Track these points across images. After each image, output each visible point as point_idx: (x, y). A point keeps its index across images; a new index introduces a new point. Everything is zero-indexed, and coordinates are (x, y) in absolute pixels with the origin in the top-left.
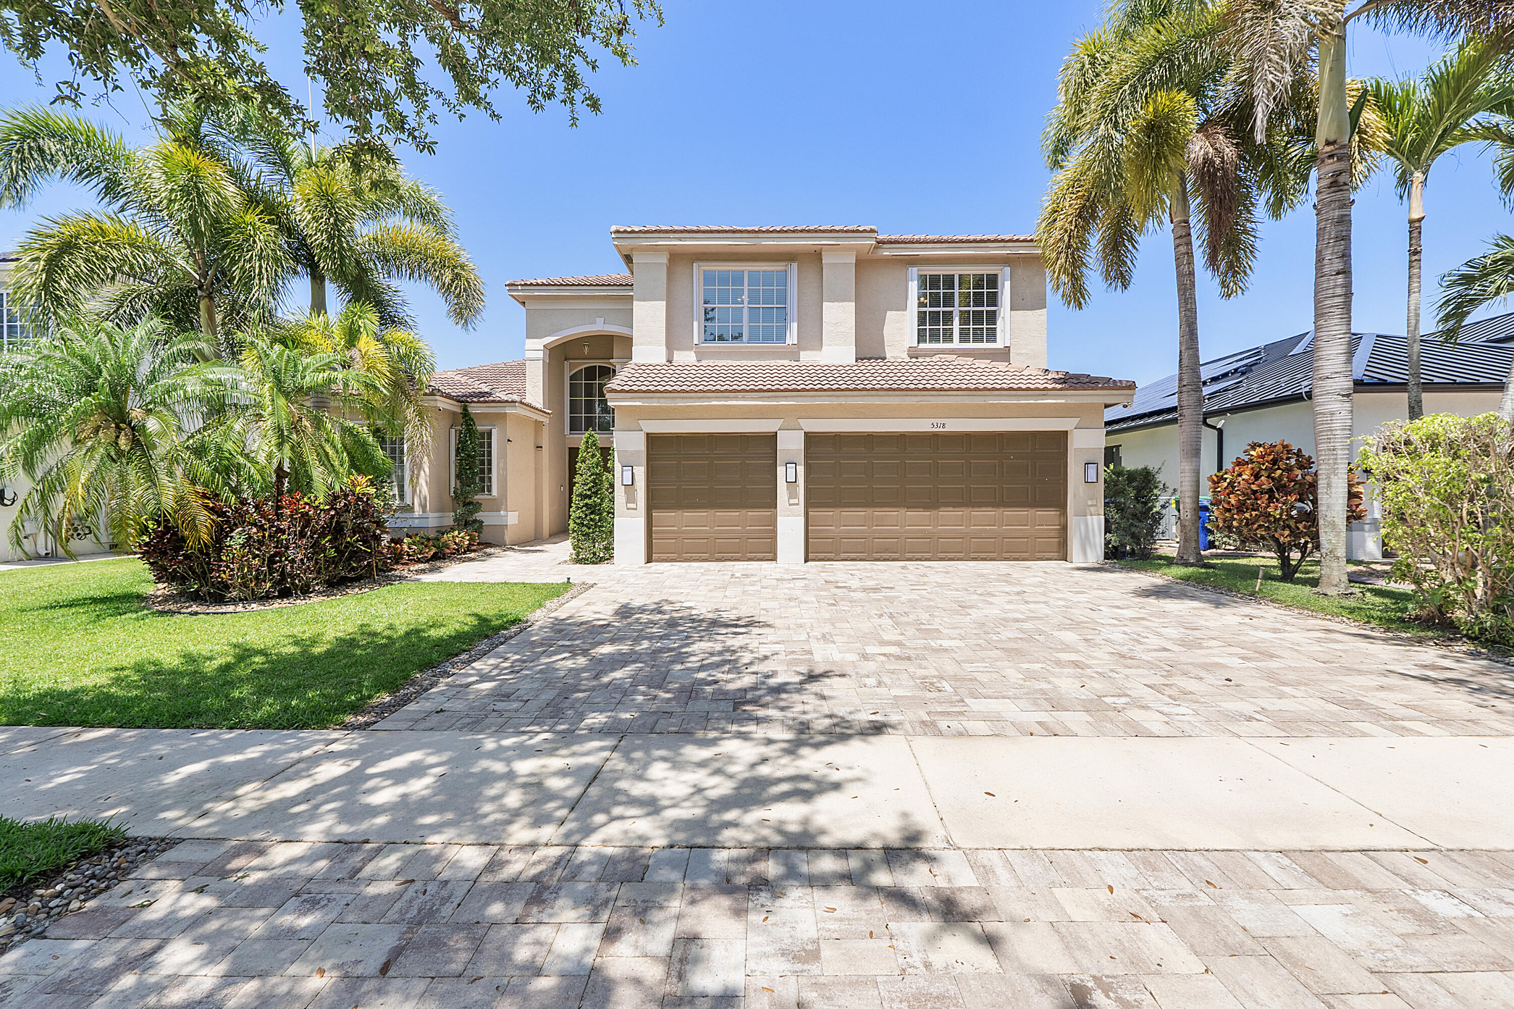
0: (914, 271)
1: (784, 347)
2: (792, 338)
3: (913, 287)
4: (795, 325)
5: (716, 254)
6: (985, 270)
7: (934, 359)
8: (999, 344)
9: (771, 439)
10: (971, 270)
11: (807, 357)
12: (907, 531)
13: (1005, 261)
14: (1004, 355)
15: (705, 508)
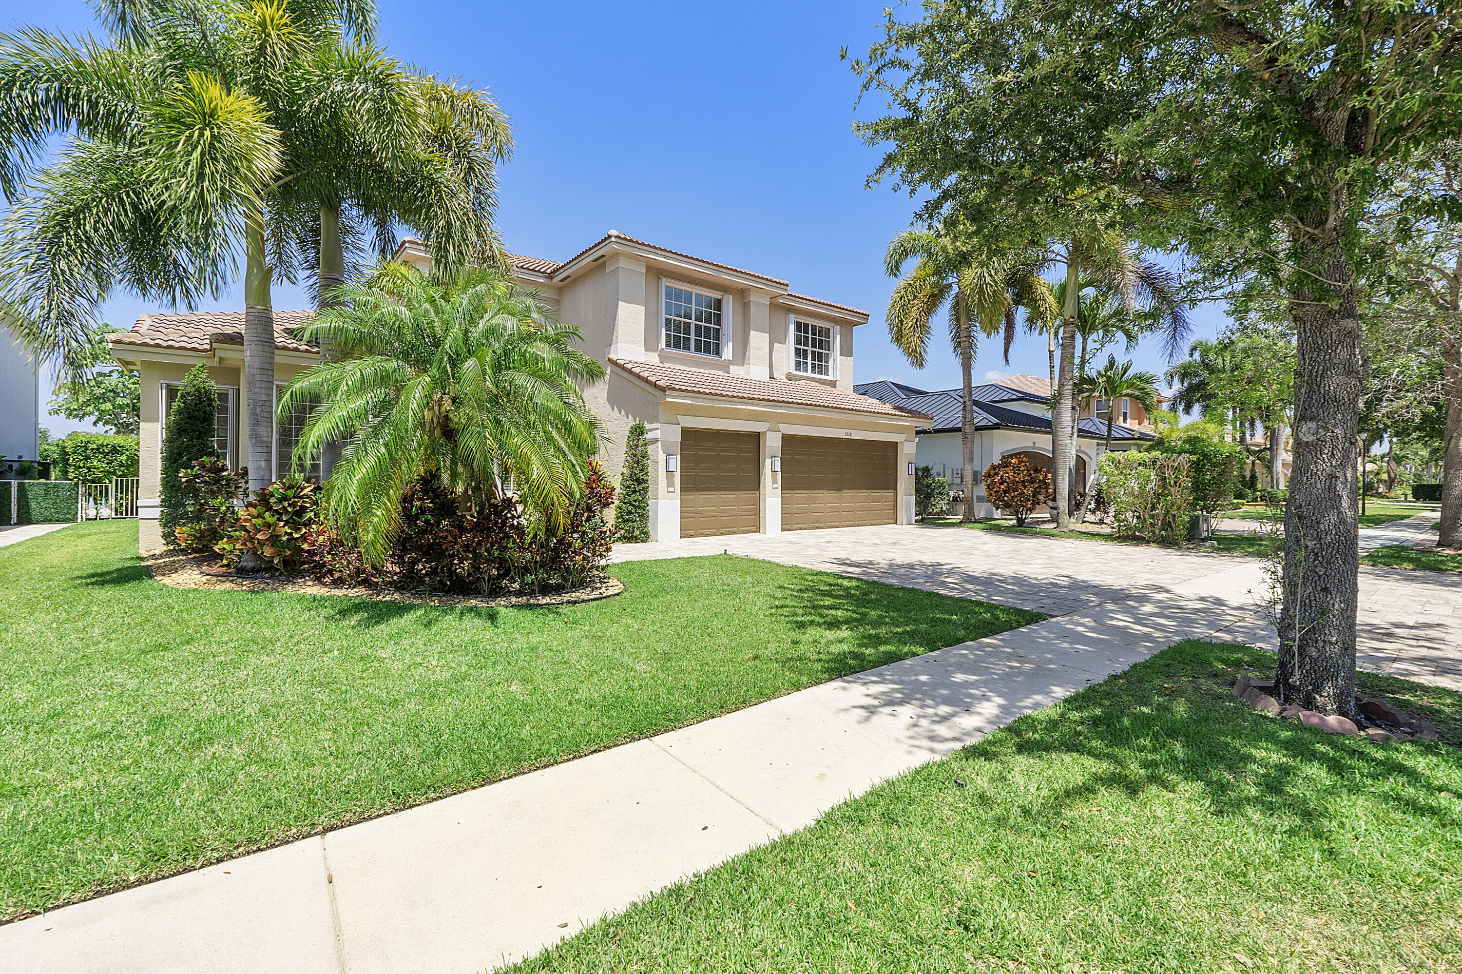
0: (792, 317)
1: (720, 361)
2: (727, 352)
3: (792, 328)
4: (730, 344)
5: (674, 273)
6: (824, 324)
7: (800, 383)
8: (830, 377)
9: (756, 437)
10: (818, 323)
11: (736, 371)
12: (828, 507)
13: (835, 321)
14: (833, 384)
15: (714, 490)
